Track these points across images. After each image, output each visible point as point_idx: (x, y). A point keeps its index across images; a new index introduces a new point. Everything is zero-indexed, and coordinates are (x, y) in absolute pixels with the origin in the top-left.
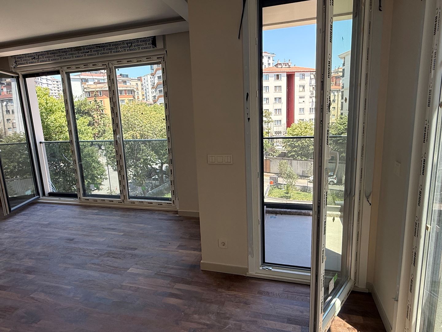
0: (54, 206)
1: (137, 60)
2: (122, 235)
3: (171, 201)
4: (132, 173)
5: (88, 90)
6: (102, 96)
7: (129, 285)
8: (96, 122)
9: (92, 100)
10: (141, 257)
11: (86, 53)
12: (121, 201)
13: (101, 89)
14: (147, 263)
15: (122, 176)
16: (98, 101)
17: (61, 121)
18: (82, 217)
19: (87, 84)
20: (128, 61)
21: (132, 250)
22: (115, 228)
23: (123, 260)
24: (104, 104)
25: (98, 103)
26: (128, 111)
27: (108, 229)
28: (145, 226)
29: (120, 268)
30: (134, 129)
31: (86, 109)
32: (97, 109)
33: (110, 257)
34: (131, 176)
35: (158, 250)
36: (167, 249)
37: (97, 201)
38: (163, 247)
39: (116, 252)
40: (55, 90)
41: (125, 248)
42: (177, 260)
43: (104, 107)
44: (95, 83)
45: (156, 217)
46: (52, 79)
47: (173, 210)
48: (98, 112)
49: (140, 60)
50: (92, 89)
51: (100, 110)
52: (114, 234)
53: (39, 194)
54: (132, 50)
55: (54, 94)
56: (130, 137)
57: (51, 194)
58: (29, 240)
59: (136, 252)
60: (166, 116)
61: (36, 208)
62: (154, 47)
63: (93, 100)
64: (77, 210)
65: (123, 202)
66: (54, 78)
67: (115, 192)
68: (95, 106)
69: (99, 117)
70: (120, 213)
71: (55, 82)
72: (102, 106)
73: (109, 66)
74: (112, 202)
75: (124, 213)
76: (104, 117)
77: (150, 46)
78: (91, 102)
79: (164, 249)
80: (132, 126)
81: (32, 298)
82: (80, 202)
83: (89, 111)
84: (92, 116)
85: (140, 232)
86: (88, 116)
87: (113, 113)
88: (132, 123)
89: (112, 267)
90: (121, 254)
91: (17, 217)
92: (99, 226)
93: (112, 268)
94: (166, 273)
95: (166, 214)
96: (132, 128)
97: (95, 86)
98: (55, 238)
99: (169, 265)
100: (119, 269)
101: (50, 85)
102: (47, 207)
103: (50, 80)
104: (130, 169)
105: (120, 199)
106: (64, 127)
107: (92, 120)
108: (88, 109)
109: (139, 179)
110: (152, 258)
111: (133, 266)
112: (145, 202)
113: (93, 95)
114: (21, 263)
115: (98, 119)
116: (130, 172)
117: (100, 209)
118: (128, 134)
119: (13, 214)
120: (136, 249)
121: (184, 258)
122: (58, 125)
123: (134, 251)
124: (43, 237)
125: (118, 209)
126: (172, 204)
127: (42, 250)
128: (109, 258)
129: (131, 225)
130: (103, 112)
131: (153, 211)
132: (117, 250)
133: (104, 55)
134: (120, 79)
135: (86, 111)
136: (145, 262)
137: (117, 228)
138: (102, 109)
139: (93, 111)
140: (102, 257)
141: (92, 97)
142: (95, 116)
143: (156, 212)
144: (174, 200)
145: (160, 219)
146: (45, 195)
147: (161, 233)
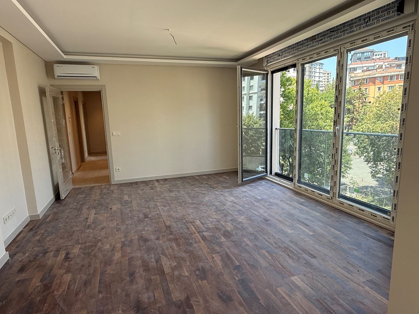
0: (274, 185)
1: (374, 37)
2: (310, 235)
3: (390, 216)
4: (382, 168)
5: (354, 79)
6: (368, 83)
7: (283, 294)
8: (356, 111)
9: (356, 89)
10: (315, 269)
11: (320, 41)
12: (329, 198)
13: (368, 77)
14: (317, 280)
15: (335, 172)
16: (363, 88)
17: (316, 109)
18: (288, 202)
19: (355, 72)
20: (363, 41)
21: (310, 256)
22: (309, 224)
23: (295, 262)
24: (369, 92)
25: (362, 91)
26: (392, 98)
27: (302, 223)
28: (341, 236)
29: (287, 270)
30: (396, 119)
31: (348, 98)
32: (360, 97)
33: (286, 253)
34: (380, 170)
35: (338, 271)
36: (351, 276)
37: (307, 191)
38: (347, 272)
39: (294, 251)
40: (325, 82)
41: (304, 251)
42: (354, 298)
43: (368, 95)
44: (363, 71)
45: (362, 230)
46: (324, 71)
47: (389, 228)
48: (360, 101)
49: (379, 35)
50: (358, 77)
51: (363, 98)
52: (304, 231)
53: (267, 172)
54: (369, 25)
55: (324, 85)
56: (387, 128)
57: (277, 174)
58: (241, 208)
59: (313, 261)
60: (403, 105)
61: (262, 183)
62: (400, 14)
63: (358, 88)
64: (289, 194)
65: (332, 199)
66: (326, 71)
67: (357, 183)
68: (359, 95)
69: (361, 105)
70: (323, 210)
71: (326, 75)
72: (366, 94)
73: (340, 50)
74: (320, 196)
75: (328, 212)
76: (366, 106)
77: (394, 13)
78: (355, 90)
79: (346, 274)
80: (393, 115)
81: (213, 258)
82: (294, 188)
83: (351, 99)
84: (353, 105)
85: (332, 240)
86: (349, 105)
87: (337, 102)
88: (394, 112)
89: (280, 264)
90: (297, 255)
91: (246, 186)
92: (296, 217)
93: (280, 266)
94: (330, 307)
95: (377, 231)
96: (393, 117)
97: (363, 74)
98: (256, 213)
99: (340, 298)
100: (285, 270)
101: (321, 77)
102: (269, 185)
103: (322, 73)
104: (382, 163)
105: (329, 194)
106: (318, 115)
107: (353, 108)
108: (350, 97)
109: (391, 176)
110: (325, 277)
111: (300, 276)
112: (355, 206)
113: (359, 83)
114: (225, 225)
115: (359, 108)
116: (381, 166)
117: (307, 200)
118: (386, 124)
119: (244, 183)
120: (315, 257)
121: (366, 301)
122: (314, 113)
123: (311, 259)
124: (250, 209)
125: (324, 205)
126: (391, 221)
127: (243, 220)
128: (284, 254)
129: (327, 228)
130: (365, 100)
131: (363, 221)
132: (296, 249)
133: (337, 39)
134: (394, 64)
135: (348, 100)
136: (315, 277)
137: (310, 225)
138: (365, 96)
139: (356, 99)
140: (279, 249)
141: (357, 85)
142: (357, 104)
143: (365, 223)
144: (395, 217)
145: (365, 234)
146: (272, 174)
147: (356, 253)
